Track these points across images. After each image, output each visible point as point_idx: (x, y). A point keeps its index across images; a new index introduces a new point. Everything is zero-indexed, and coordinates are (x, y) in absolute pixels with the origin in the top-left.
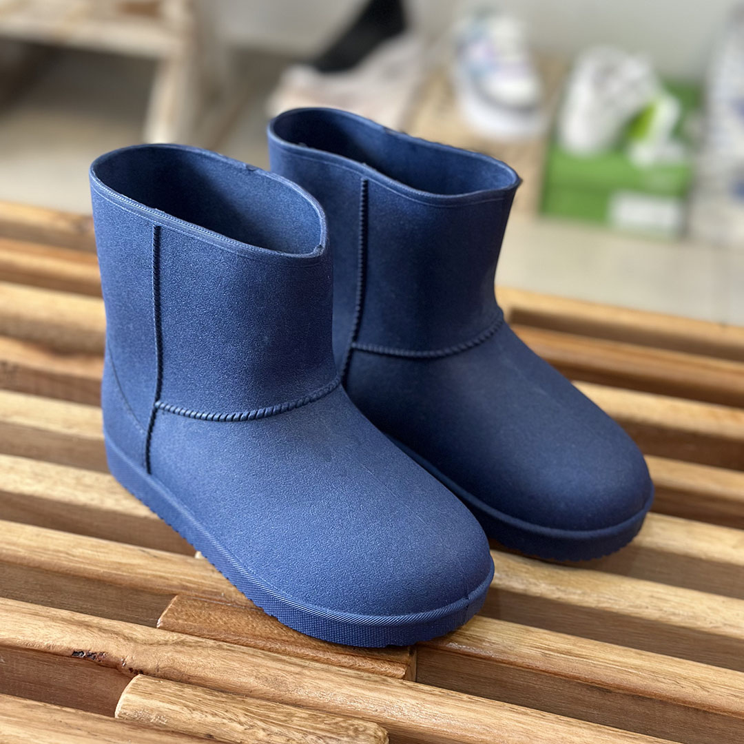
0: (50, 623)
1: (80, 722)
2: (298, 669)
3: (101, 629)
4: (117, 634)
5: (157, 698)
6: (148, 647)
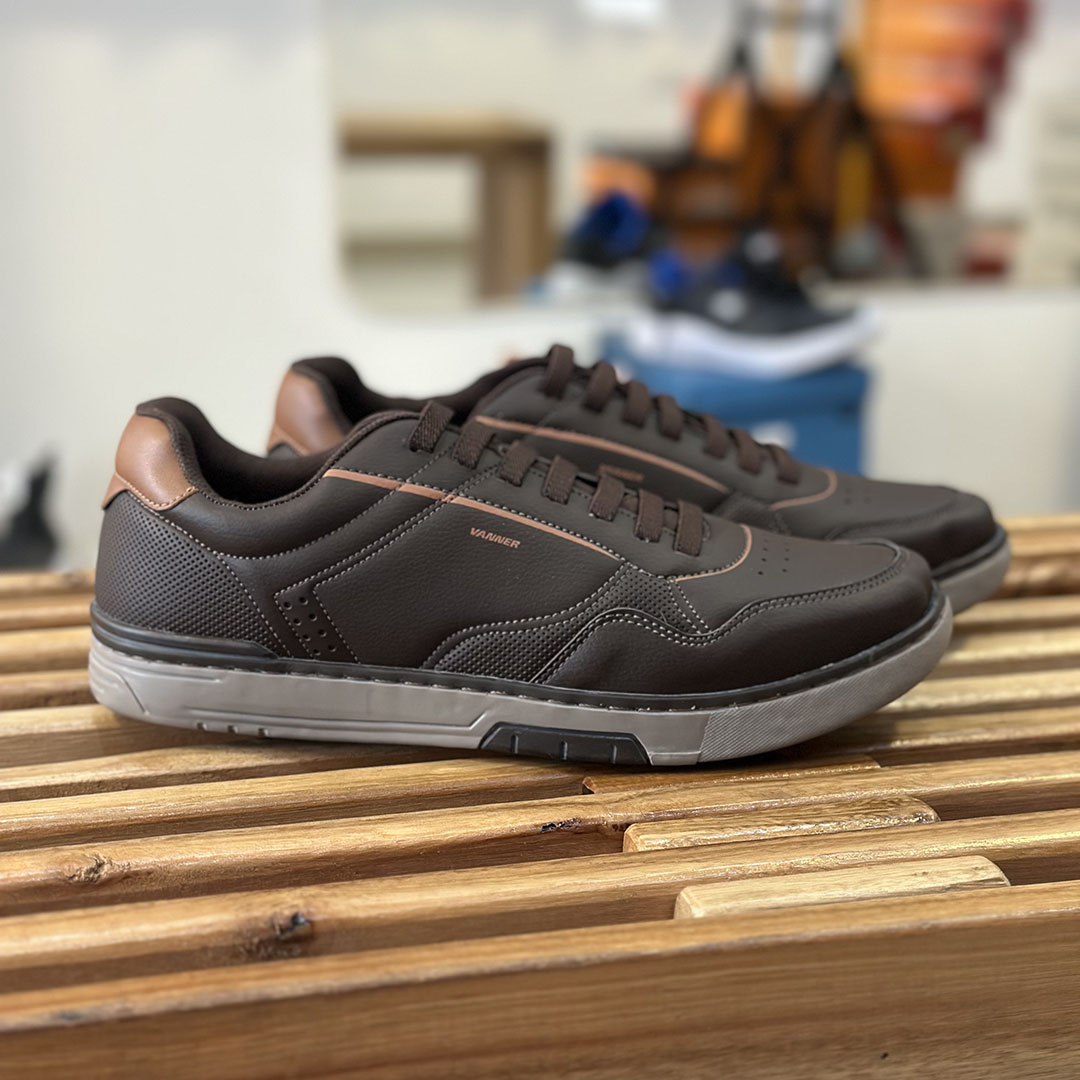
0: (492, 813)
1: (625, 859)
2: (784, 783)
3: (550, 805)
4: (570, 804)
5: (675, 831)
6: (617, 804)
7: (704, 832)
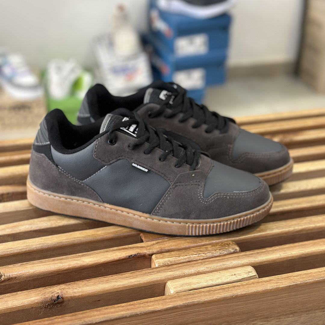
1: (152, 271)
6: (150, 247)
7: (174, 258)
